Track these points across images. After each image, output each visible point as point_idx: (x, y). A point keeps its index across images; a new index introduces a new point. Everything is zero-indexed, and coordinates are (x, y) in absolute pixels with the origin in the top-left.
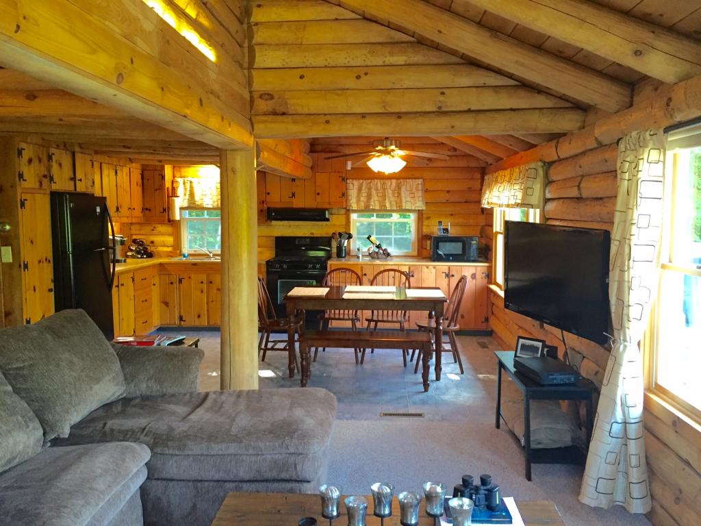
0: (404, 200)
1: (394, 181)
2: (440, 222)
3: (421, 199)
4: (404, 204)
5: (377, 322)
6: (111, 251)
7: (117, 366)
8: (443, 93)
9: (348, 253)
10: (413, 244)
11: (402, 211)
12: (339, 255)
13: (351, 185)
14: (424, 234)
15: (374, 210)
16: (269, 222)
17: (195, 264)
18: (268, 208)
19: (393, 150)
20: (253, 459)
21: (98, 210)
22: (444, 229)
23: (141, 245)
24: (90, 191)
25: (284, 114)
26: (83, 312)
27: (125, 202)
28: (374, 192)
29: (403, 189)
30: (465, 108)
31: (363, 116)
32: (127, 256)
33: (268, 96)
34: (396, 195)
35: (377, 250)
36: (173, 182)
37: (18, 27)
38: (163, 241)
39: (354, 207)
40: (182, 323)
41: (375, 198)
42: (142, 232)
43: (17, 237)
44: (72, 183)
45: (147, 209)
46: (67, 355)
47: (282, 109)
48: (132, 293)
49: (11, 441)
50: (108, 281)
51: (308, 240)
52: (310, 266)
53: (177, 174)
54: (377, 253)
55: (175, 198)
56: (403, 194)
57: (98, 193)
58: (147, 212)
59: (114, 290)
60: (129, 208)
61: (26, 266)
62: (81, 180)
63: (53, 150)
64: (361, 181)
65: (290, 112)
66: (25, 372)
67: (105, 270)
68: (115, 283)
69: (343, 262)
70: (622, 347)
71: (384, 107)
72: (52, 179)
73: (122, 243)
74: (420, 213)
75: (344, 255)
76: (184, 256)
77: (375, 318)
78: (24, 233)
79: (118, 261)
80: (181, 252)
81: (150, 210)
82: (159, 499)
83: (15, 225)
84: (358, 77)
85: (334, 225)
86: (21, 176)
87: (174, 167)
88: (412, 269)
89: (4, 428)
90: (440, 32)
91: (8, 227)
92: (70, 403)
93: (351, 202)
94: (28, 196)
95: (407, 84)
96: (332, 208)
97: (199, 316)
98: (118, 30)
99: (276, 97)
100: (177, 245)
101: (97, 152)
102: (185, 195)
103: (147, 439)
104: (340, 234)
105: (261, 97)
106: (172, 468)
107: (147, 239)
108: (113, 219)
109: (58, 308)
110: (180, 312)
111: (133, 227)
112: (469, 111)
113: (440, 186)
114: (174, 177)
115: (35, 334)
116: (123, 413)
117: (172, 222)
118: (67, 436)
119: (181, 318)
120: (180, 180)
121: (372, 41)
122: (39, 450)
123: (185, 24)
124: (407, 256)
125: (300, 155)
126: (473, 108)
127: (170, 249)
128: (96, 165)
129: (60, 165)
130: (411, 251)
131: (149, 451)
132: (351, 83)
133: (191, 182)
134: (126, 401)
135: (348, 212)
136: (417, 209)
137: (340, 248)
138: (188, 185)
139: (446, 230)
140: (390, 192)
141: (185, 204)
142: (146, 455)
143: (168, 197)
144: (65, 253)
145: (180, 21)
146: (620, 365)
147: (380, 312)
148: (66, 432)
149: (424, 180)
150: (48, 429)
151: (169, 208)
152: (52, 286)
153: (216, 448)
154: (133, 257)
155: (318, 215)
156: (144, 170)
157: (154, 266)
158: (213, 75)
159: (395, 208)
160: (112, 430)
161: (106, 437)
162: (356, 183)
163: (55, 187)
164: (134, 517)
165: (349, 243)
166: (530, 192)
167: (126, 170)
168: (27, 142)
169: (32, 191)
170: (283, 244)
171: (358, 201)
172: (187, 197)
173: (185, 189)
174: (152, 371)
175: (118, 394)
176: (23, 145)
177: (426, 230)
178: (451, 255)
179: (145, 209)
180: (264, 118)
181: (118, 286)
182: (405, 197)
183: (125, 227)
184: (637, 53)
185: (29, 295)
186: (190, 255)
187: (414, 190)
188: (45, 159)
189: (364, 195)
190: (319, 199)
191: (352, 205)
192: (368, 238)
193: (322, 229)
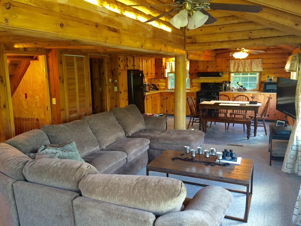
0: (253, 68)
1: (249, 60)
2: (268, 77)
3: (261, 67)
4: (253, 69)
5: (235, 115)
6: (144, 88)
7: (143, 120)
8: (251, 32)
9: (229, 89)
10: (257, 85)
11: (252, 72)
12: (225, 90)
13: (231, 62)
14: (262, 81)
15: (240, 72)
16: (199, 77)
17: (172, 93)
18: (198, 72)
19: (243, 50)
20: (176, 145)
21: (141, 75)
22: (270, 79)
23: (154, 86)
24: (139, 69)
25: (195, 43)
26: (135, 105)
27: (150, 72)
28: (241, 65)
29: (253, 63)
30: (259, 37)
31: (222, 42)
32: (150, 90)
33: (190, 38)
34: (250, 66)
35: (240, 88)
36: (165, 64)
37: (121, 42)
38: (162, 85)
39: (232, 71)
40: (167, 113)
41: (241, 67)
42: (155, 81)
43: (118, 84)
44: (133, 67)
45: (157, 73)
46: (131, 116)
47: (195, 42)
48: (151, 102)
49: (118, 134)
50: (143, 97)
51: (213, 84)
52: (213, 94)
53: (167, 61)
54: (241, 89)
55: (166, 69)
56: (253, 65)
57: (141, 70)
58: (157, 74)
59: (145, 101)
60: (151, 74)
61: (121, 93)
62: (136, 66)
63: (128, 57)
64: (235, 61)
65: (197, 42)
66: (121, 119)
67: (143, 94)
68: (145, 98)
69: (227, 92)
70: (298, 121)
71: (229, 38)
72: (128, 66)
73: (148, 85)
74: (261, 73)
75: (227, 90)
76: (169, 90)
77: (234, 113)
78: (120, 82)
79: (147, 91)
80: (168, 88)
81: (158, 74)
82: (152, 154)
83: (118, 81)
84: (220, 29)
85: (224, 78)
86: (119, 66)
87: (166, 58)
88: (254, 95)
89: (117, 130)
90: (243, 15)
91: (116, 81)
92: (131, 128)
93: (231, 69)
94: (121, 72)
95: (237, 30)
96: (223, 72)
97: (173, 111)
98: (141, 34)
99: (193, 37)
100: (166, 86)
101: (140, 56)
102: (169, 68)
103: (149, 138)
104: (226, 82)
105: (188, 38)
106: (155, 146)
107: (156, 84)
108: (145, 77)
109: (129, 104)
110: (166, 109)
111: (153, 80)
112: (261, 38)
113: (270, 61)
114: (166, 62)
115: (123, 110)
116: (144, 132)
117: (165, 78)
118: (130, 136)
119: (167, 111)
120: (168, 63)
121: (226, 16)
122: (124, 137)
123: (161, 24)
124: (254, 90)
125: (208, 52)
126: (262, 37)
127: (164, 87)
128: (141, 60)
129: (130, 61)
130: (256, 88)
131: (150, 141)
132: (218, 31)
133: (171, 63)
134: (145, 130)
135: (230, 73)
136: (259, 71)
137: (225, 87)
138: (170, 65)
139: (271, 80)
140: (248, 64)
141: (169, 72)
142: (149, 142)
143: (164, 69)
144: (131, 88)
145: (159, 24)
146: (296, 127)
147: (237, 111)
148: (130, 135)
149: (262, 59)
150: (126, 133)
151: (164, 73)
152: (128, 99)
153: (166, 142)
154: (152, 90)
155: (216, 74)
156: (156, 60)
157: (158, 93)
158: (170, 36)
159: (249, 71)
160: (141, 135)
161: (139, 137)
162: (233, 61)
163: (129, 68)
164: (146, 156)
165: (229, 85)
166: (293, 65)
167: (150, 60)
168: (121, 55)
169: (122, 70)
170: (204, 86)
171: (234, 68)
172: (170, 69)
173: (170, 66)
174: (152, 123)
175: (143, 128)
176: (120, 56)
177: (262, 80)
178: (272, 90)
179: (156, 74)
180: (189, 45)
181: (146, 99)
182: (254, 67)
183: (150, 80)
184: (296, 25)
185: (121, 101)
186: (170, 89)
187: (258, 63)
188: (126, 60)
189: (236, 66)
190: (217, 68)
191: (231, 70)
192: (237, 83)
193: (219, 80)
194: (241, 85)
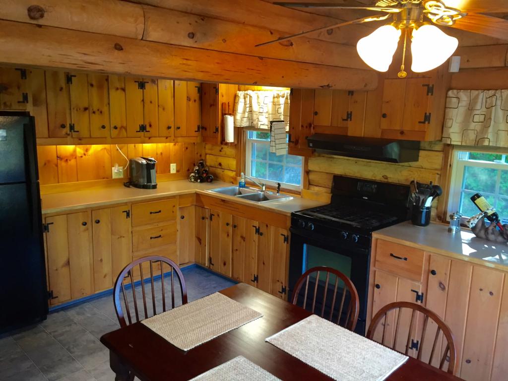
12: (415, 221)
13: (454, 100)
17: (223, 201)
18: (316, 134)
38: (229, 165)
39: (455, 139)
40: (211, 266)
45: (203, 128)
55: (228, 116)
58: (203, 131)
75: (423, 221)
93: (451, 130)
97: (225, 264)
102: (244, 112)
110: (210, 254)
119: (210, 260)
127: (233, 174)
135: (448, 148)
138: (248, 100)
141: (243, 124)
143: (222, 115)
151: (222, 128)
156: (204, 85)
162: (464, 96)
171: (464, 130)
172: (247, 114)
173: (245, 104)
179: (200, 128)
189: (477, 118)
190: (385, 124)
191: (452, 136)
192: (474, 199)
193: (401, 172)
194: (490, 213)
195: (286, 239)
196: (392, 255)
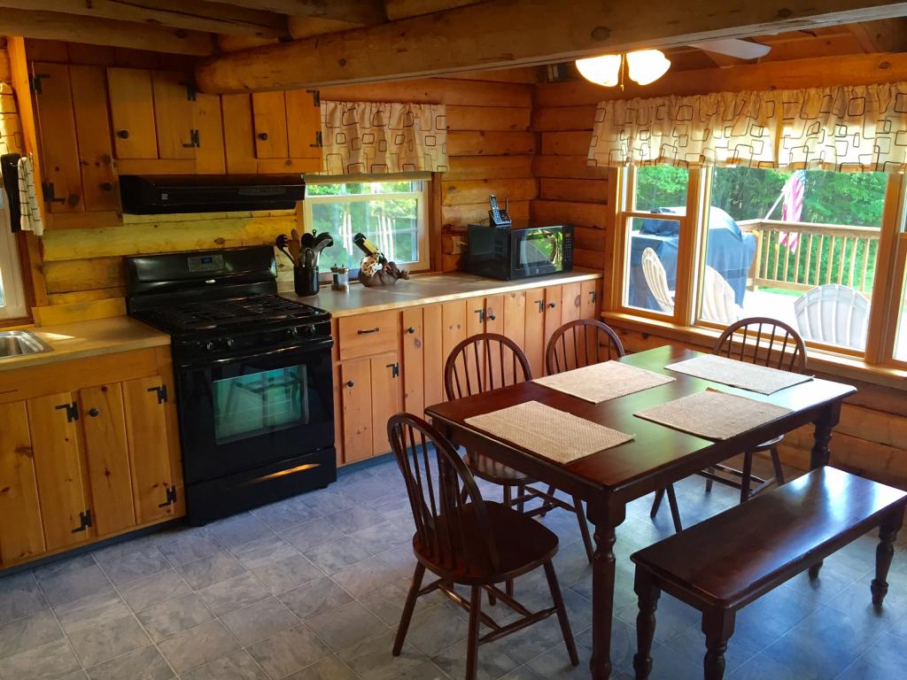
3: (444, 148)
10: (420, 246)
18: (126, 178)
22: (500, 212)
34: (399, 140)
35: (378, 267)
54: (380, 273)
74: (437, 181)
113: (470, 121)
130: (422, 259)
136: (440, 169)
137: (304, 272)
139: (503, 214)
140: (389, 133)
149: (448, 106)
177: (448, 214)
178: (538, 264)
187: (434, 129)
193: (244, 227)
194: (380, 254)
195: (162, 395)
196: (360, 332)
